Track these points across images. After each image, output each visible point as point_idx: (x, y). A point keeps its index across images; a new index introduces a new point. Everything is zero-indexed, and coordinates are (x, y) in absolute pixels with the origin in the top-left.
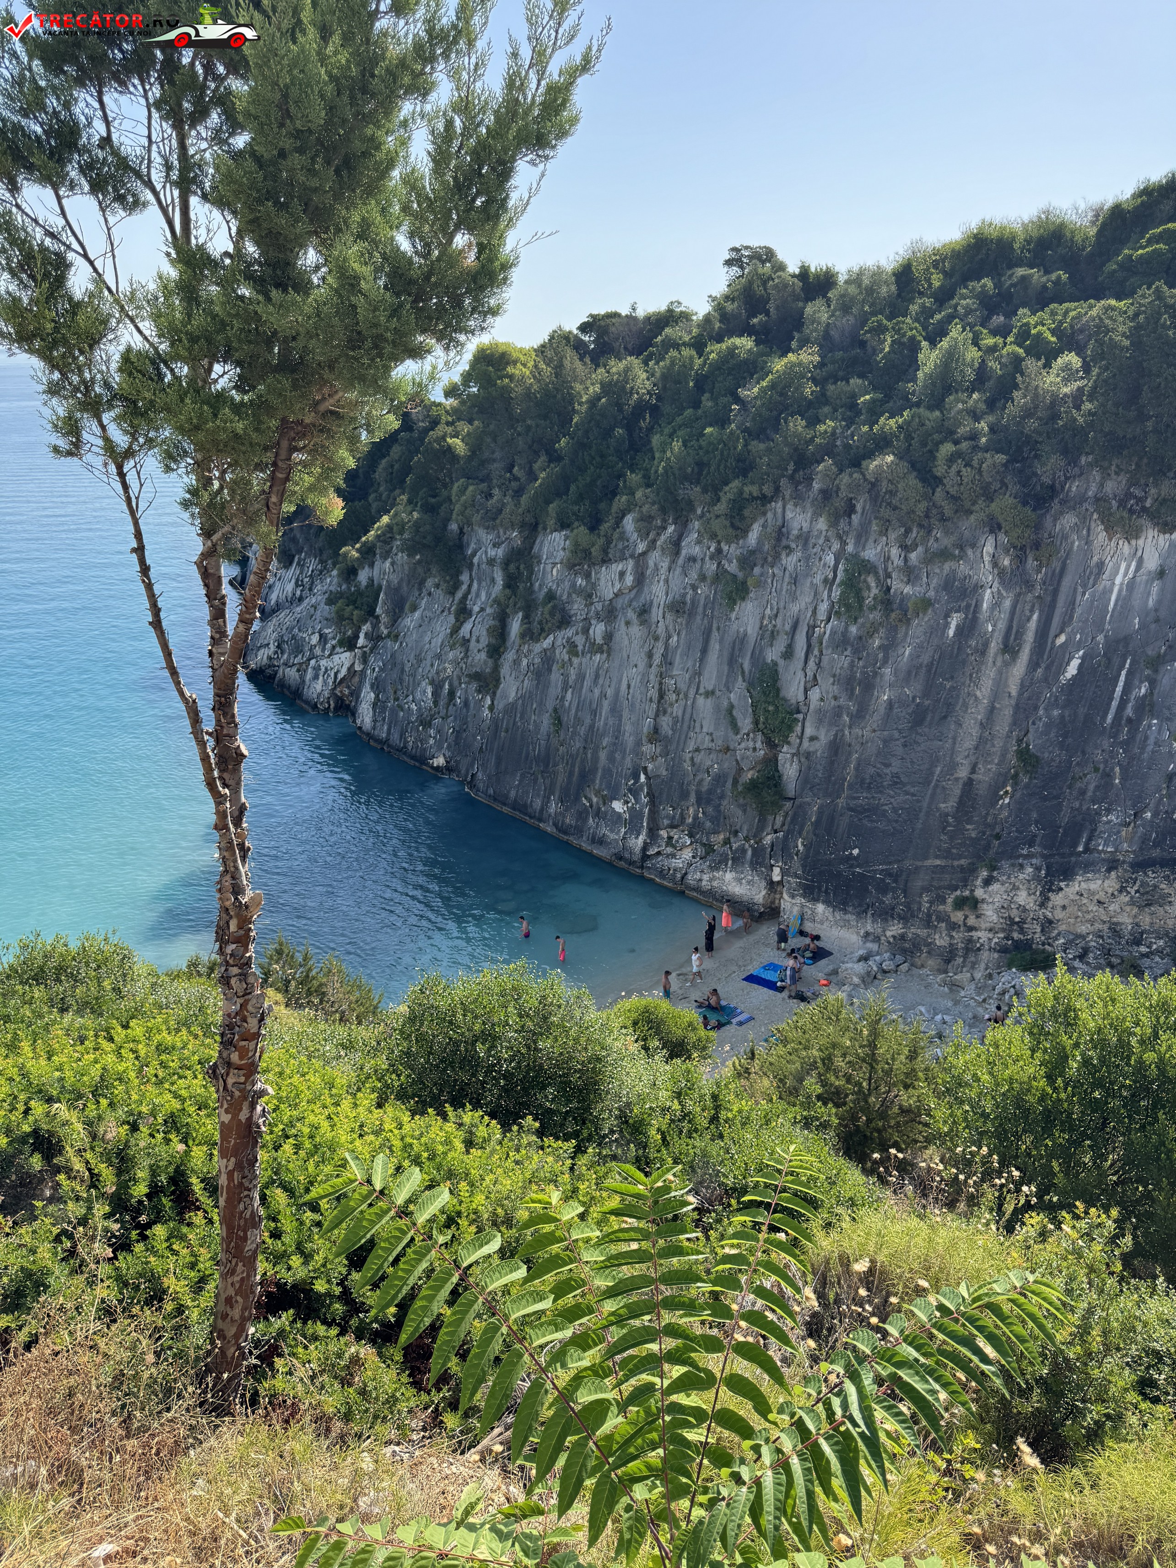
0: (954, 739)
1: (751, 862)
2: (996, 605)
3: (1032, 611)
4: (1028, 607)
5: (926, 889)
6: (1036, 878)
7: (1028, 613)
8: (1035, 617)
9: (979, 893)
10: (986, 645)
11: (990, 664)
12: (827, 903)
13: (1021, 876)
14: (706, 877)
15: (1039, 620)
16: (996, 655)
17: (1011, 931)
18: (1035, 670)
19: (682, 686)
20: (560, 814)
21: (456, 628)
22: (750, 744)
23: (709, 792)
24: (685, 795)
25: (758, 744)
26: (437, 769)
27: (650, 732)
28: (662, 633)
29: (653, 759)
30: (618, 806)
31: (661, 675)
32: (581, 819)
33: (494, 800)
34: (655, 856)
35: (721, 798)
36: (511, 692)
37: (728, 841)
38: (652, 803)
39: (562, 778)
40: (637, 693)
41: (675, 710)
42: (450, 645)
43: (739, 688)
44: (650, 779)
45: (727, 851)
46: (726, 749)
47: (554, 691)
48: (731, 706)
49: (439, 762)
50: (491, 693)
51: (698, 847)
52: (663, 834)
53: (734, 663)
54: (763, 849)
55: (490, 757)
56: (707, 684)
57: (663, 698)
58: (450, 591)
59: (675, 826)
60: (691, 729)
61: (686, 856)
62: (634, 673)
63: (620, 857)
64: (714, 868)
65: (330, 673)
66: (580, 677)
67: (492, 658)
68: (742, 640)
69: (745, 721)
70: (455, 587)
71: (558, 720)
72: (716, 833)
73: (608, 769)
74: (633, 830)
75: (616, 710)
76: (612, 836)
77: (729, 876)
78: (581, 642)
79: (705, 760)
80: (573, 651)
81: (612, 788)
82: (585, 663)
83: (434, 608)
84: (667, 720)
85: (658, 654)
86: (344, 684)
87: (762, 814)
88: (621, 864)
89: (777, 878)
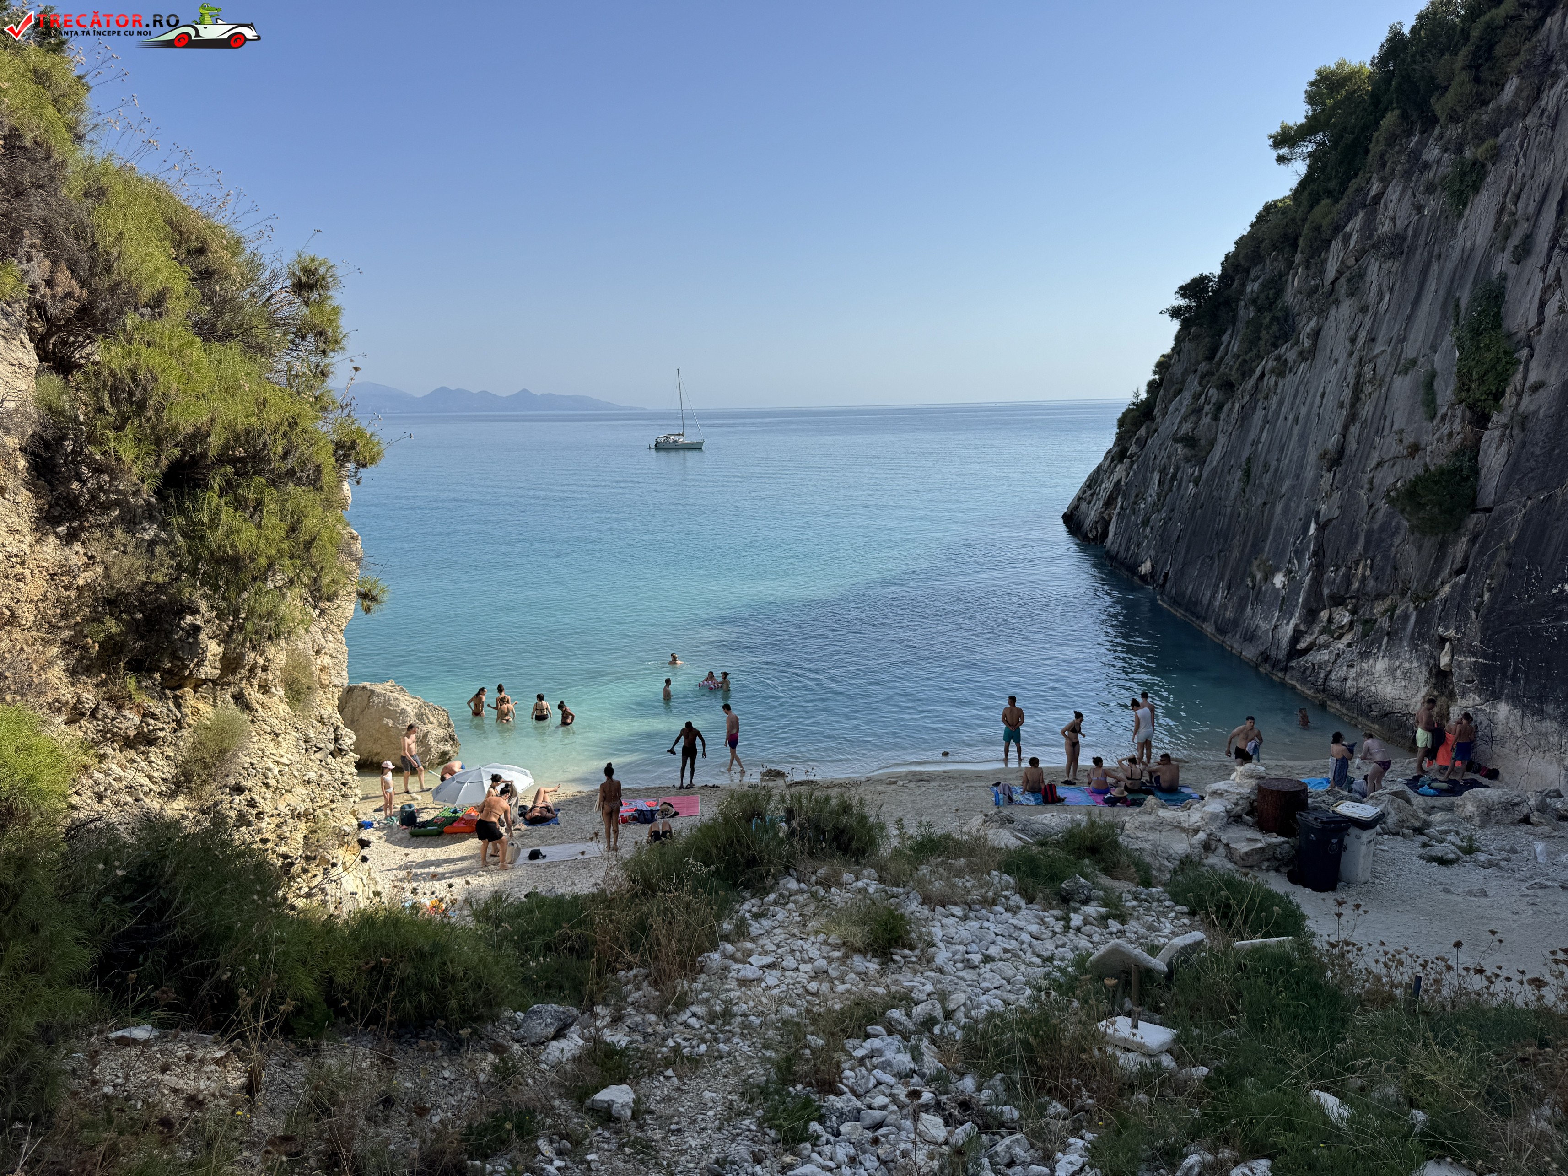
1: (1412, 637)
12: (1516, 699)
14: (1353, 673)
19: (1381, 370)
20: (1223, 606)
21: (1197, 397)
22: (1445, 430)
23: (1383, 528)
24: (1352, 542)
25: (1457, 427)
26: (1143, 578)
27: (1332, 454)
28: (1372, 297)
29: (1328, 496)
30: (1279, 580)
31: (1361, 363)
32: (1241, 608)
33: (1175, 601)
34: (1306, 651)
35: (1394, 534)
36: (1217, 453)
37: (1394, 608)
38: (1319, 567)
39: (1236, 554)
40: (1330, 401)
41: (1367, 409)
42: (1185, 419)
43: (1449, 340)
44: (1321, 528)
45: (1384, 623)
46: (1415, 449)
47: (1253, 435)
48: (1433, 375)
49: (1146, 568)
50: (1202, 463)
51: (1359, 628)
52: (1324, 615)
53: (1450, 303)
54: (1431, 609)
55: (1182, 546)
56: (1410, 352)
57: (1356, 397)
58: (1210, 358)
59: (1338, 601)
60: (1379, 432)
61: (1341, 645)
62: (1332, 374)
63: (1265, 657)
64: (1364, 655)
65: (1104, 495)
66: (1280, 404)
67: (1216, 418)
68: (1465, 260)
69: (1446, 393)
70: (1214, 350)
71: (1247, 473)
72: (1380, 596)
73: (1280, 529)
74: (1286, 613)
75: (1303, 436)
76: (1265, 626)
77: (1381, 665)
78: (1292, 356)
79: (1387, 478)
80: (1282, 369)
81: (1279, 553)
82: (1289, 382)
83: (1193, 384)
84: (1354, 430)
85: (1363, 334)
86: (1110, 502)
87: (1442, 547)
88: (1264, 669)
89: (1444, 660)
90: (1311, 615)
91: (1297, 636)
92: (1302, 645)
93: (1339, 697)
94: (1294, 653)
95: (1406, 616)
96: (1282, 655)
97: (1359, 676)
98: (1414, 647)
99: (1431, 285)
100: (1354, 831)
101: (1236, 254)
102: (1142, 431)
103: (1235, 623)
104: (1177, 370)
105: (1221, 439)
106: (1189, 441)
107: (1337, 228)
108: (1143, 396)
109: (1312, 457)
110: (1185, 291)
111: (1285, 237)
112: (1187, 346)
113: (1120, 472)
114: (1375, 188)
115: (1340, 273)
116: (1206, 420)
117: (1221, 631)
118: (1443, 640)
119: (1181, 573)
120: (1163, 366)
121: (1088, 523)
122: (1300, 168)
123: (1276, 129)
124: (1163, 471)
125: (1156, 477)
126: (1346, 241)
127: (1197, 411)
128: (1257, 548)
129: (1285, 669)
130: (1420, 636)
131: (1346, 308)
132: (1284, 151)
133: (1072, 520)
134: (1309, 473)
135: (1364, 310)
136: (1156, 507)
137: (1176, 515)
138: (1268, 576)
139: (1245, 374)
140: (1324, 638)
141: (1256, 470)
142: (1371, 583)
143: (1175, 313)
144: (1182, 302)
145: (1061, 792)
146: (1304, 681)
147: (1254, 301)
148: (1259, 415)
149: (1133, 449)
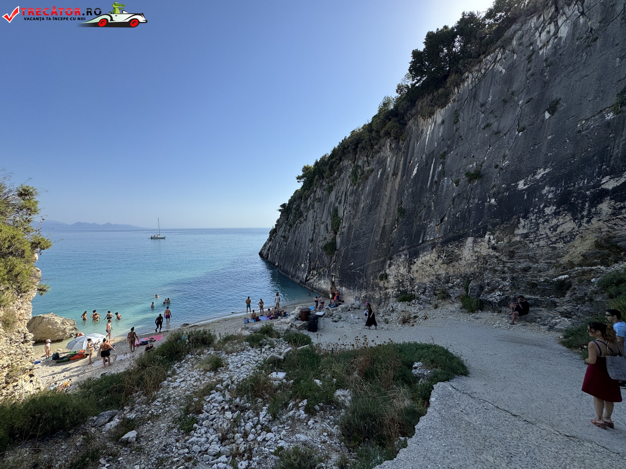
0: (380, 212)
1: (327, 276)
2: (391, 161)
3: (401, 158)
4: (400, 157)
5: (372, 274)
6: (406, 259)
7: (400, 159)
8: (402, 159)
9: (388, 271)
10: (388, 176)
11: (390, 181)
12: (345, 286)
13: (401, 260)
14: (317, 284)
15: (404, 160)
16: (391, 178)
17: (399, 287)
18: (403, 178)
19: (318, 223)
20: (292, 272)
21: (285, 228)
22: (330, 235)
23: (321, 254)
24: (316, 257)
25: (332, 234)
26: (276, 266)
27: (311, 240)
28: (316, 209)
29: (311, 248)
30: (303, 265)
31: (315, 222)
32: (296, 272)
33: (283, 271)
34: (309, 280)
35: (323, 255)
36: (289, 239)
37: (324, 270)
38: (310, 262)
39: (294, 260)
40: (310, 229)
41: (316, 231)
42: (283, 232)
43: (329, 218)
44: (310, 254)
45: (322, 273)
46: (325, 239)
47: (296, 235)
48: (327, 225)
49: (277, 264)
50: (287, 241)
51: (318, 274)
52: (312, 272)
53: (329, 211)
54: (330, 270)
55: (284, 259)
56: (323, 220)
57: (314, 229)
58: (287, 220)
59: (314, 269)
60: (319, 235)
61: (315, 278)
62: (310, 224)
63: (301, 282)
64: (319, 280)
65: (267, 248)
66: (301, 229)
67: (289, 232)
68: (331, 203)
69: (330, 228)
70: (288, 218)
71: (295, 244)
72: (321, 268)
73: (302, 255)
74: (304, 272)
75: (305, 236)
76: (301, 275)
77: (322, 282)
78: (302, 220)
79: (321, 244)
80: (301, 223)
81: (302, 260)
82: (302, 225)
83: (284, 225)
84: (315, 235)
85: (315, 216)
86: (268, 250)
87: (331, 257)
88: (301, 284)
89: (333, 280)
90: (309, 272)
91: (307, 277)
92: (308, 279)
93: (315, 289)
94: (307, 280)
95: (326, 271)
96: (304, 281)
97: (319, 284)
98: (328, 278)
99: (326, 208)
100: (319, 318)
101: (291, 199)
102: (274, 235)
103: (295, 275)
104: (281, 222)
105: (290, 237)
106: (284, 237)
107: (309, 196)
108: (274, 227)
109: (307, 240)
110: (281, 206)
111: (300, 197)
112: (282, 217)
113: (270, 243)
114: (315, 189)
115: (310, 204)
116: (287, 233)
117: (292, 277)
118: (333, 276)
119: (284, 265)
120: (278, 221)
121: (264, 255)
122: (302, 184)
123: (297, 176)
124: (279, 243)
125: (278, 244)
126: (311, 198)
127: (285, 231)
128: (298, 259)
129: (305, 284)
130: (329, 275)
131: (312, 211)
132: (299, 180)
133: (261, 254)
134: (307, 243)
135: (315, 212)
136: (278, 251)
137: (282, 253)
138: (301, 265)
139: (294, 223)
140: (312, 277)
141: (297, 243)
142: (320, 265)
143: (280, 210)
144: (281, 208)
145: (260, 318)
146: (309, 286)
147: (295, 209)
148: (297, 232)
149: (273, 238)
